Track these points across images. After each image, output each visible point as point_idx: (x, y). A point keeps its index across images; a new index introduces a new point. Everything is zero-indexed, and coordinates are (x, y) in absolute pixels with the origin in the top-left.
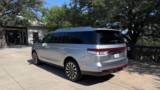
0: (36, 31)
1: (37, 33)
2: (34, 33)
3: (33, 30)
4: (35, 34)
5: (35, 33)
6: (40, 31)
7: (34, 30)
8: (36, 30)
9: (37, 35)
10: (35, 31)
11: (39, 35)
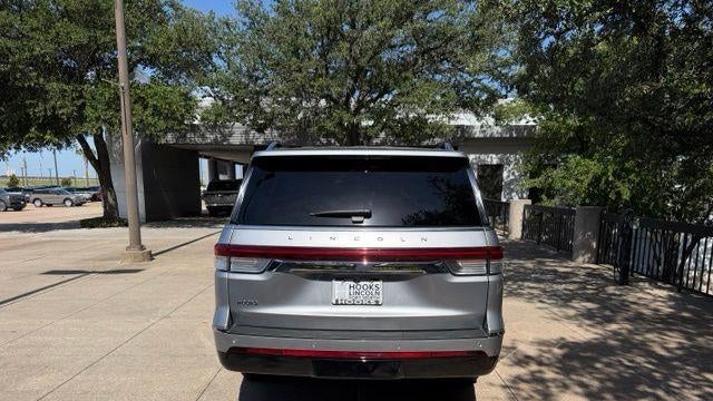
0: (493, 159)
1: (499, 167)
2: (483, 167)
3: (483, 157)
4: (488, 170)
5: (488, 166)
6: (512, 158)
7: (487, 152)
8: (494, 156)
9: (497, 176)
10: (489, 160)
11: (505, 174)
